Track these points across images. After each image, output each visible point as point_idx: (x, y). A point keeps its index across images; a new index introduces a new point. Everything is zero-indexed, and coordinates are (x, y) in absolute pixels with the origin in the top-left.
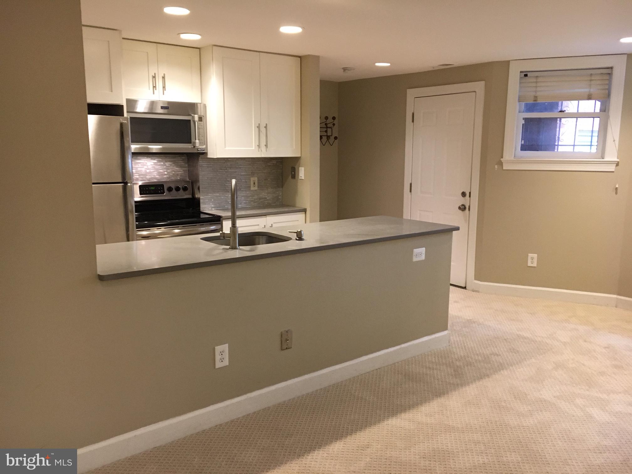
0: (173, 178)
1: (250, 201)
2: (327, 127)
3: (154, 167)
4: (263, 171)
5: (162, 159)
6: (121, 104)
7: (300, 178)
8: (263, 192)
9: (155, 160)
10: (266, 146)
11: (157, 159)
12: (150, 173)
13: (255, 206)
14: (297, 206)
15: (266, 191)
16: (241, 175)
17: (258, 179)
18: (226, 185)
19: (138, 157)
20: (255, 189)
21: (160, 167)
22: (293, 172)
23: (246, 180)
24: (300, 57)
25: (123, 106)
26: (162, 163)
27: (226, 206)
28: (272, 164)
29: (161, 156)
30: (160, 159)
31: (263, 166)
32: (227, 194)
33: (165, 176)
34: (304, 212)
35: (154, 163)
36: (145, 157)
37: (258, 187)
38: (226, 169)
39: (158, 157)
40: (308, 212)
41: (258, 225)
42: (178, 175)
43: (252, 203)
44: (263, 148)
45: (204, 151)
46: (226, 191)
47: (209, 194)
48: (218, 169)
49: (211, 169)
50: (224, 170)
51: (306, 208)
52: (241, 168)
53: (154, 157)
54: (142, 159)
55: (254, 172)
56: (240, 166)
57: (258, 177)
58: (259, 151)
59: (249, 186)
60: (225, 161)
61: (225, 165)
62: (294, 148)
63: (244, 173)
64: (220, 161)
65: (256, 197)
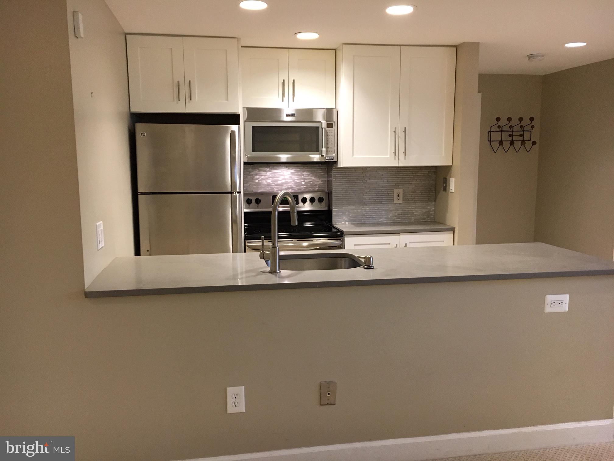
0: (310, 189)
1: (392, 216)
2: (524, 131)
3: (291, 177)
4: (410, 182)
5: (300, 168)
6: (237, 113)
7: (451, 191)
8: (409, 207)
9: (292, 170)
10: (405, 153)
11: (294, 169)
12: (287, 183)
13: (399, 221)
14: (447, 224)
15: (414, 205)
16: (382, 187)
17: (403, 191)
18: (363, 197)
19: (275, 167)
20: (399, 203)
21: (297, 177)
22: (445, 184)
23: (388, 192)
24: (456, 47)
25: (239, 115)
26: (300, 173)
27: (363, 221)
28: (423, 174)
29: (299, 166)
30: (298, 169)
31: (410, 176)
32: (364, 207)
33: (302, 187)
34: (453, 232)
35: (292, 173)
36: (283, 167)
37: (403, 201)
38: (365, 180)
39: (297, 167)
40: (456, 232)
41: (390, 244)
42: (316, 185)
43: (395, 218)
44: (402, 156)
45: (333, 160)
46: (365, 204)
47: (343, 207)
48: (355, 179)
49: (347, 179)
50: (361, 181)
51: (454, 227)
52: (383, 179)
53: (291, 167)
54: (279, 169)
55: (398, 183)
56: (381, 177)
57: (403, 189)
58: (395, 159)
59: (392, 198)
60: (363, 171)
61: (363, 175)
62: (443, 155)
63: (387, 185)
64: (357, 171)
65: (401, 212)
